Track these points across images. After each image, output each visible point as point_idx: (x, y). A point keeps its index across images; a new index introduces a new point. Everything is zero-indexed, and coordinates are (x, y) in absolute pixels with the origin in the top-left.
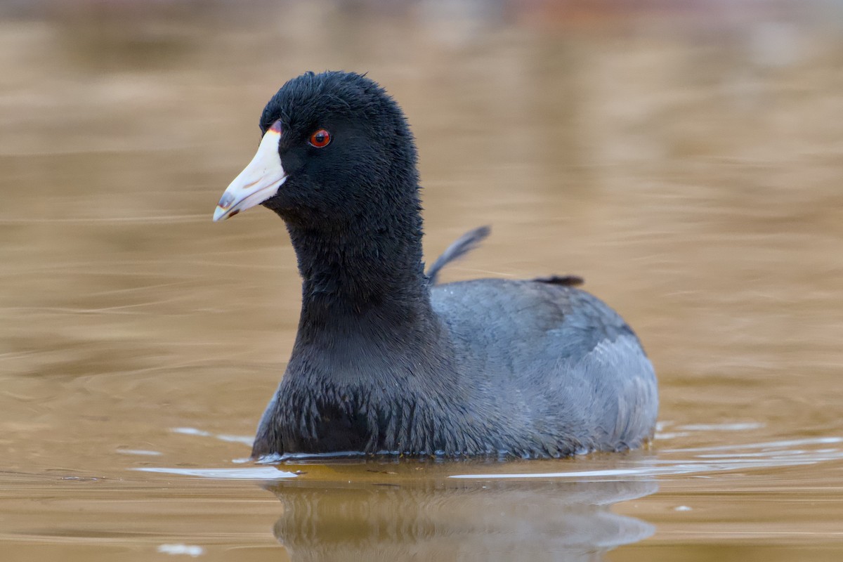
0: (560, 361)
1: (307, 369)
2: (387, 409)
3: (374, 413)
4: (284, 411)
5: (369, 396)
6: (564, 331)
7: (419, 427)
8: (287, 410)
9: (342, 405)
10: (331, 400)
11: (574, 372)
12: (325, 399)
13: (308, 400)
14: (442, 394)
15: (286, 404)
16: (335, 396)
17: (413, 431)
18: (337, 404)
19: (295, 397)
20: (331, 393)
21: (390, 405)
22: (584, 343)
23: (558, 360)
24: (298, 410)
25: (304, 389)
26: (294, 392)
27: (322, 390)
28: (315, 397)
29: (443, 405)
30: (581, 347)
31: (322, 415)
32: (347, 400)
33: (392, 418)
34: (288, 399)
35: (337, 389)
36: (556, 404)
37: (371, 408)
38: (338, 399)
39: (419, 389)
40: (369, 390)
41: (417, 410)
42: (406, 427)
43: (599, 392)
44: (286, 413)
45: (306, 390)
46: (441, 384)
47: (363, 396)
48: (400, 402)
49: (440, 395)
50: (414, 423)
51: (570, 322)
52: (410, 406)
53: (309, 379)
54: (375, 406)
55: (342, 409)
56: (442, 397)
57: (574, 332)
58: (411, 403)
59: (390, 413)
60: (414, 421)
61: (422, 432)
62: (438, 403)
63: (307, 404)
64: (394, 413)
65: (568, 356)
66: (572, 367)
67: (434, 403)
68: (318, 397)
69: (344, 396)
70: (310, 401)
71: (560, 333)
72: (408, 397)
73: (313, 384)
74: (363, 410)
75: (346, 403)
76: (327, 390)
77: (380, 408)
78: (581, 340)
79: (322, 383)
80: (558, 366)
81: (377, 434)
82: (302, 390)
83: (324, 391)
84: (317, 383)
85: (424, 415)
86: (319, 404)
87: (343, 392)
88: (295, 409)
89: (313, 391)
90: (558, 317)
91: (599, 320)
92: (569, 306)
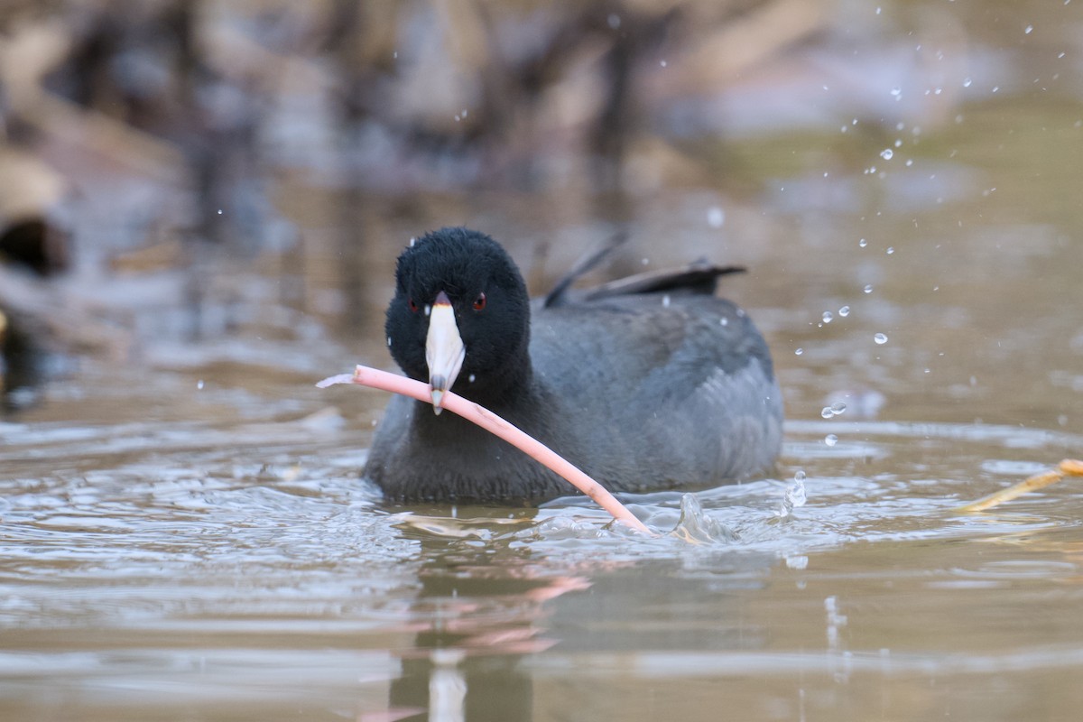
51: (677, 357)
78: (685, 376)
90: (664, 354)
91: (714, 350)
92: (680, 339)
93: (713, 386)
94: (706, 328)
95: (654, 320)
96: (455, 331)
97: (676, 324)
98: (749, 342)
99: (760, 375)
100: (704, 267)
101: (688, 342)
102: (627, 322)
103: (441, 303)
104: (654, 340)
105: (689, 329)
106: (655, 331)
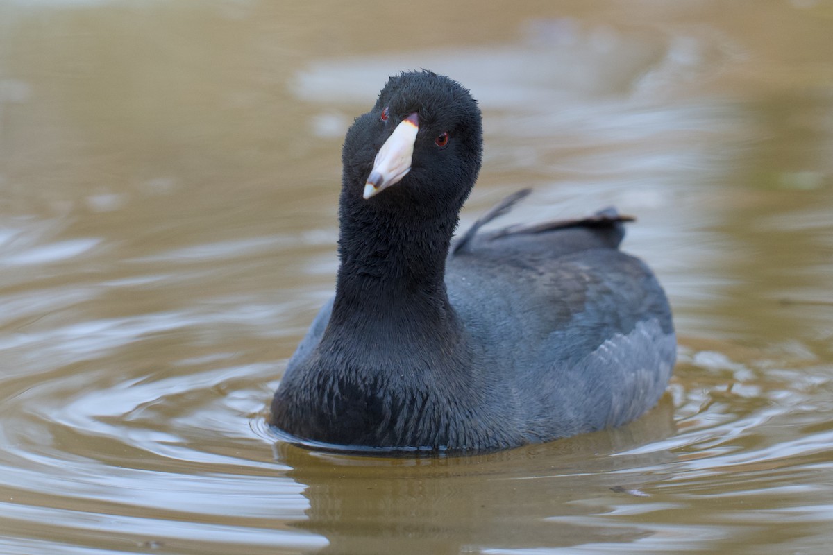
0: (557, 363)
1: (336, 348)
2: (402, 396)
3: (389, 398)
4: (309, 388)
5: (388, 381)
6: (568, 332)
7: (427, 420)
8: (311, 388)
9: (361, 387)
10: (352, 382)
11: (570, 374)
12: (347, 378)
13: (332, 379)
14: (454, 394)
15: (312, 382)
16: (356, 377)
17: (421, 422)
18: (357, 386)
19: (320, 375)
20: (353, 374)
21: (405, 393)
22: (587, 344)
23: (555, 363)
24: (321, 388)
25: (330, 368)
26: (320, 370)
27: (345, 370)
28: (338, 377)
29: (453, 404)
30: (584, 347)
31: (343, 394)
32: (367, 383)
33: (405, 406)
34: (314, 377)
35: (360, 371)
36: (547, 406)
37: (388, 393)
38: (359, 380)
39: (433, 384)
40: (389, 375)
41: (428, 404)
42: (416, 417)
43: (593, 392)
44: (310, 390)
45: (331, 370)
46: (453, 385)
47: (383, 381)
48: (415, 392)
49: (451, 395)
50: (424, 415)
51: (578, 321)
52: (423, 397)
53: (336, 359)
54: (392, 393)
55: (361, 390)
56: (453, 397)
57: (579, 332)
58: (425, 395)
59: (404, 400)
60: (424, 412)
61: (428, 425)
62: (449, 401)
63: (330, 383)
64: (408, 402)
65: (567, 358)
66: (570, 368)
67: (444, 401)
68: (341, 377)
69: (365, 379)
70: (334, 380)
71: (564, 334)
72: (423, 389)
73: (338, 363)
74: (381, 394)
75: (365, 386)
76: (350, 371)
77: (396, 394)
78: (585, 340)
79: (347, 364)
80: (554, 368)
81: (389, 418)
82: (328, 369)
83: (348, 371)
84: (342, 363)
85: (434, 410)
86: (341, 384)
87: (364, 375)
88: (319, 387)
89: (337, 370)
90: (564, 317)
91: (615, 314)
92: (582, 302)
93: (608, 346)
94: (609, 292)
95: (556, 281)
96: (410, 149)
97: (579, 286)
98: (649, 300)
99: (657, 330)
100: (610, 215)
101: (588, 307)
102: (532, 281)
103: (411, 121)
104: (554, 301)
105: (591, 293)
106: (558, 293)
